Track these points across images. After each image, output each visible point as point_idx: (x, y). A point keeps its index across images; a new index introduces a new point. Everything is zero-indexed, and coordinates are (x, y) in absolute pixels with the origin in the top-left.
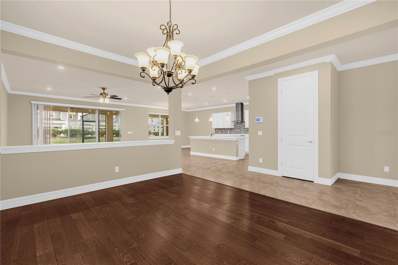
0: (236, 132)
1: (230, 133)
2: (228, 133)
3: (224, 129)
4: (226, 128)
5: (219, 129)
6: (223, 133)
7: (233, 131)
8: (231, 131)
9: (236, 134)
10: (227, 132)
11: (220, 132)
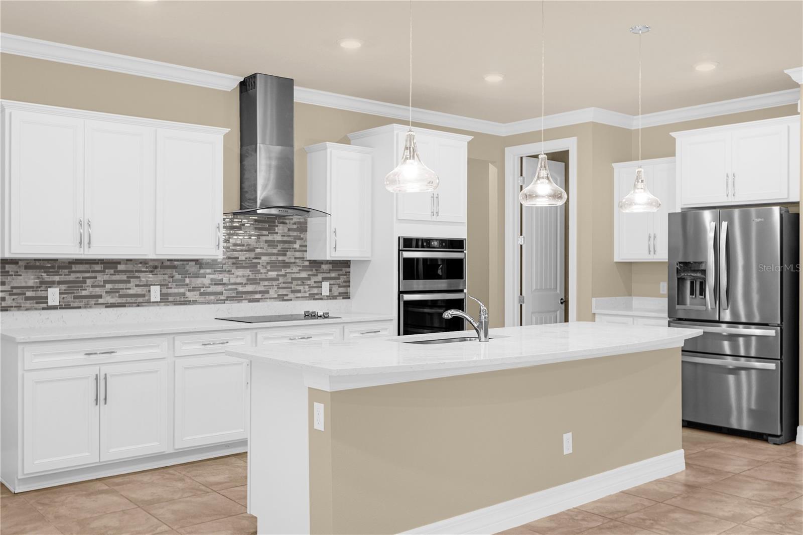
0: (219, 289)
1: (165, 299)
2: (149, 302)
3: (110, 264)
5: (51, 267)
6: (92, 301)
7: (199, 281)
9: (223, 301)
10: (139, 290)
11: (54, 295)
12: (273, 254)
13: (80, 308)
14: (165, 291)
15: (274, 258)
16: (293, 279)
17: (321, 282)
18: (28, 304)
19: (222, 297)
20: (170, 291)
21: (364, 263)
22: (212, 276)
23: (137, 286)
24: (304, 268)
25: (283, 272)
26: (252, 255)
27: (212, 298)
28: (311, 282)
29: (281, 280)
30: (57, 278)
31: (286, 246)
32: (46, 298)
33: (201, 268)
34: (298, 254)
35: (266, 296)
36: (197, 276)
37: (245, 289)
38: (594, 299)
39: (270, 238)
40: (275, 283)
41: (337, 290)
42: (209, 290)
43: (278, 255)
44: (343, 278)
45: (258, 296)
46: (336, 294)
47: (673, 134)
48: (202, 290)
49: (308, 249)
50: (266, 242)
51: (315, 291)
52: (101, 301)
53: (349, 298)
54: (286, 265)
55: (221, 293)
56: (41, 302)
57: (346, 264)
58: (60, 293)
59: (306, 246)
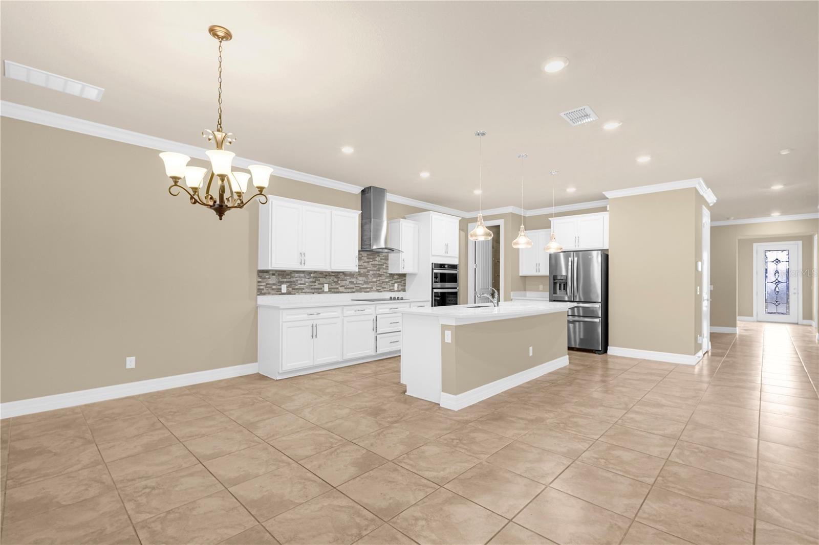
1: (331, 291)
2: (323, 292)
3: (308, 273)
4: (315, 272)
5: (283, 274)
6: (300, 291)
7: (344, 283)
8: (336, 283)
9: (354, 292)
11: (284, 288)
12: (374, 270)
13: (295, 294)
14: (330, 287)
15: (375, 272)
16: (383, 282)
17: (394, 284)
18: (272, 292)
19: (354, 290)
20: (332, 287)
21: (414, 275)
22: (350, 280)
23: (319, 284)
24: (387, 277)
25: (378, 279)
26: (366, 270)
27: (349, 290)
28: (390, 284)
29: (378, 282)
30: (285, 280)
31: (380, 266)
32: (281, 289)
33: (345, 276)
34: (385, 271)
35: (372, 290)
36: (343, 280)
37: (363, 287)
38: (512, 293)
39: (373, 263)
40: (375, 284)
41: (401, 288)
42: (348, 287)
43: (376, 271)
44: (403, 282)
45: (368, 290)
46: (400, 289)
47: (550, 219)
48: (345, 286)
49: (389, 268)
50: (372, 264)
51: (392, 288)
52: (304, 291)
53: (405, 291)
54: (380, 275)
55: (353, 288)
56: (279, 292)
57: (404, 275)
58: (287, 287)
59: (388, 267)
